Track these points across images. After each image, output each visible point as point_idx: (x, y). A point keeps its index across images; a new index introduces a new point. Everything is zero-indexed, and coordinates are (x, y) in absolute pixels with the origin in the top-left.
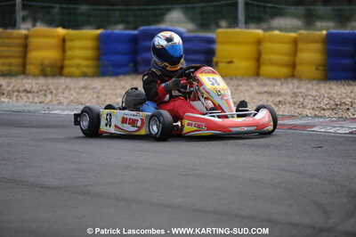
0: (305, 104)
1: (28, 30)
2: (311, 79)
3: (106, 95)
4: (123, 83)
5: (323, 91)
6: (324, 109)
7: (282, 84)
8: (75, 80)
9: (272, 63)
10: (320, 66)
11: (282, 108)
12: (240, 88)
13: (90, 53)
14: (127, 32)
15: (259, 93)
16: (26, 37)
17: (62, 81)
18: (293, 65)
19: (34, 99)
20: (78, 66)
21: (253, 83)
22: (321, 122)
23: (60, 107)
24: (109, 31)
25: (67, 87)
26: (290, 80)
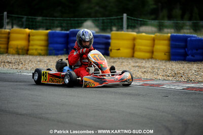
0: (159, 73)
1: (10, 29)
2: (162, 60)
3: (51, 65)
5: (168, 66)
6: (169, 76)
7: (146, 62)
8: (35, 57)
9: (141, 51)
10: (167, 53)
11: (146, 75)
12: (123, 63)
13: (43, 43)
14: (63, 32)
15: (134, 67)
16: (9, 33)
17: (27, 57)
18: (152, 52)
19: (12, 66)
20: (36, 49)
21: (130, 61)
22: (167, 83)
23: (27, 71)
24: (54, 31)
25: (30, 61)
26: (150, 60)
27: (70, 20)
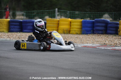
1: (59, 19)
3: (84, 40)
4: (89, 37)
8: (74, 35)
13: (79, 27)
14: (91, 20)
16: (59, 21)
17: (70, 35)
20: (75, 31)
24: (85, 20)
25: (71, 37)
27: (95, 13)
